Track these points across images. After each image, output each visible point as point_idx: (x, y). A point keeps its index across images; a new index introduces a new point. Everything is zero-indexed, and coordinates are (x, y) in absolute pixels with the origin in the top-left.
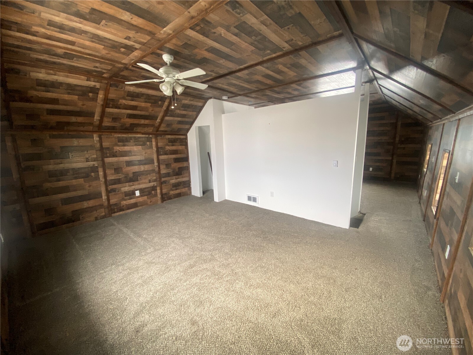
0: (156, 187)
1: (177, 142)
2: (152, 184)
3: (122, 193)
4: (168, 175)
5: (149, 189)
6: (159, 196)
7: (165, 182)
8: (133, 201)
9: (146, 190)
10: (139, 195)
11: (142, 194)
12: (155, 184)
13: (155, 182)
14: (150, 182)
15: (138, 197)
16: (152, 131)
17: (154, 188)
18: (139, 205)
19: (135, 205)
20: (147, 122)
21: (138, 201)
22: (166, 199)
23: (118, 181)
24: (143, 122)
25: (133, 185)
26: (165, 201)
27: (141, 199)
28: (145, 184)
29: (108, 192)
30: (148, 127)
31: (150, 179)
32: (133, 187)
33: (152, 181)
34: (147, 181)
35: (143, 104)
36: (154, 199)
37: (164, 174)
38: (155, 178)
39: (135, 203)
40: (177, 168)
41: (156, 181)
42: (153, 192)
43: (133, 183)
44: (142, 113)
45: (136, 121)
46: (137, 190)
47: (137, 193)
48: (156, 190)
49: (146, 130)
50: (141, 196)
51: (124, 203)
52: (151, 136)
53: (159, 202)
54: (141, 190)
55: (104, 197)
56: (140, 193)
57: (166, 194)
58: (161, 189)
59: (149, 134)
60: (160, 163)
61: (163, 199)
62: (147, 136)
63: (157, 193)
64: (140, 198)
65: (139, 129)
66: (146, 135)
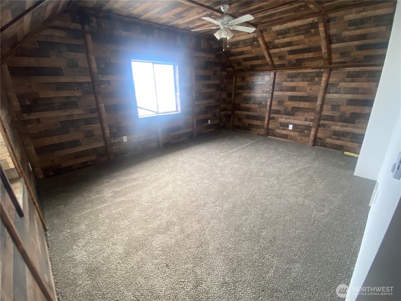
0: (311, 127)
1: (362, 77)
2: (307, 123)
3: (279, 123)
4: (332, 118)
5: (303, 127)
6: (312, 138)
7: (324, 125)
8: (285, 132)
9: (300, 127)
10: (291, 129)
11: (294, 129)
12: (311, 124)
13: (311, 122)
14: (306, 120)
15: (290, 130)
16: (324, 65)
17: (308, 128)
18: (289, 137)
19: (286, 136)
20: (311, 55)
21: (289, 134)
22: (319, 144)
23: (278, 112)
24: (306, 56)
25: (289, 119)
26: (317, 146)
27: (292, 134)
28: (300, 120)
29: (270, 118)
30: (316, 61)
31: (307, 117)
32: (289, 120)
33: (308, 120)
34: (303, 118)
35: (295, 38)
36: (305, 139)
37: (325, 115)
38: (313, 118)
39: (286, 135)
40: (348, 113)
41: (314, 121)
42: (306, 131)
43: (289, 116)
44: (301, 47)
45: (300, 56)
46: (291, 124)
47: (291, 127)
48: (311, 130)
49: (315, 64)
50: (293, 130)
51: (278, 131)
52: (322, 70)
53: (310, 144)
54: (295, 126)
55: (266, 122)
56: (293, 128)
57: (320, 139)
58: (316, 132)
59: (320, 68)
60: (325, 102)
61: (315, 143)
62: (318, 70)
63: (310, 134)
64: (292, 132)
65: (307, 64)
66: (316, 69)
